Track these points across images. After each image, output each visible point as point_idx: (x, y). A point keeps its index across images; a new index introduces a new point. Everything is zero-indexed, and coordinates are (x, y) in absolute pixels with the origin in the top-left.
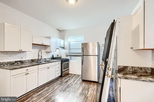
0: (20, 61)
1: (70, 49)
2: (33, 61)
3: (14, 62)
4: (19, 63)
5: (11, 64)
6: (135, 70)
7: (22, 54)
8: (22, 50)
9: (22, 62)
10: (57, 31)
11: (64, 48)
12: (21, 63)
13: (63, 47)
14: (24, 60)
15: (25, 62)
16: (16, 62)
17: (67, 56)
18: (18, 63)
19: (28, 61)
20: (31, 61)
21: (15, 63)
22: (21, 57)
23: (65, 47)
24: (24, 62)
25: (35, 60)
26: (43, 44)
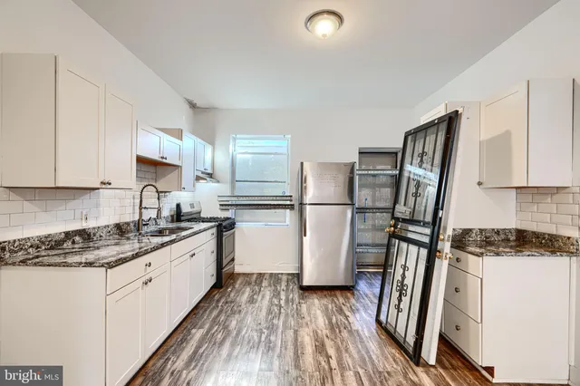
0: (79, 231)
1: (234, 181)
3: (63, 236)
4: (77, 238)
5: (52, 248)
6: (486, 237)
7: (85, 202)
8: (110, 184)
10: (186, 107)
11: (211, 177)
12: (84, 239)
13: (210, 171)
14: (94, 228)
15: (98, 235)
16: (68, 236)
17: (224, 206)
18: (74, 242)
19: (105, 231)
20: (115, 230)
21: (64, 241)
22: (84, 213)
23: (218, 173)
25: (128, 224)
26: (164, 160)
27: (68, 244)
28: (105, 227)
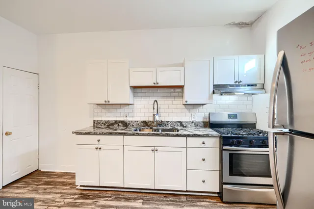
2: (145, 123)
3: (114, 122)
4: (120, 124)
8: (109, 102)
9: (125, 124)
11: (262, 88)
15: (131, 124)
16: (116, 122)
18: (118, 125)
19: (135, 123)
20: (142, 124)
21: (114, 124)
24: (129, 124)
26: (157, 85)
27: (116, 126)
28: (136, 121)
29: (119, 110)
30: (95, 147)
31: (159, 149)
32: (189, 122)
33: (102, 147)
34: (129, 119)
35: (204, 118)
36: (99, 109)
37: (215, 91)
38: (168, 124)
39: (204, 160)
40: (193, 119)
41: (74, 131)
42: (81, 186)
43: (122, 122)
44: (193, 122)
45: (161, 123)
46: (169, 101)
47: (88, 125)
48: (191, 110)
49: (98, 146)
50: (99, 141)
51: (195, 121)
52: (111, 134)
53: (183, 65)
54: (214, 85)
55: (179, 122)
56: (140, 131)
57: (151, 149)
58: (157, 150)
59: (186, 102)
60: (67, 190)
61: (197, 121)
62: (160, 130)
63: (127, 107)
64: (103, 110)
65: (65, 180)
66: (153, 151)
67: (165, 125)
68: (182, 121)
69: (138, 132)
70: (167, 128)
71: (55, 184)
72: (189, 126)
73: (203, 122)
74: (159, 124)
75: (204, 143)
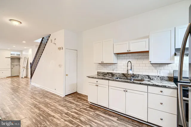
2: (124, 75)
4: (110, 74)
7: (114, 66)
8: (103, 62)
9: (113, 75)
15: (116, 75)
16: (108, 73)
18: (109, 75)
24: (115, 75)
26: (130, 52)
27: (108, 75)
28: (118, 73)
29: (109, 67)
30: (95, 84)
31: (128, 91)
32: (155, 76)
33: (99, 85)
34: (114, 72)
35: (169, 74)
36: (100, 66)
37: (176, 53)
38: (139, 77)
39: (162, 104)
40: (159, 74)
41: (88, 76)
42: (90, 102)
43: (111, 73)
44: (158, 76)
45: (133, 76)
46: (140, 62)
47: (95, 74)
48: (158, 68)
49: (97, 84)
50: (97, 82)
51: (160, 76)
52: (102, 79)
53: (148, 37)
54: (175, 49)
55: (147, 76)
56: (120, 79)
57: (123, 90)
58: (127, 91)
59: (150, 62)
60: (85, 102)
61: (162, 76)
62: (132, 80)
63: (114, 65)
64: (102, 67)
65: (85, 99)
66: (124, 91)
67: (137, 77)
68: (149, 75)
69: (119, 79)
70: (138, 79)
71: (81, 99)
72: (155, 79)
73: (168, 77)
74: (132, 76)
75: (162, 92)
